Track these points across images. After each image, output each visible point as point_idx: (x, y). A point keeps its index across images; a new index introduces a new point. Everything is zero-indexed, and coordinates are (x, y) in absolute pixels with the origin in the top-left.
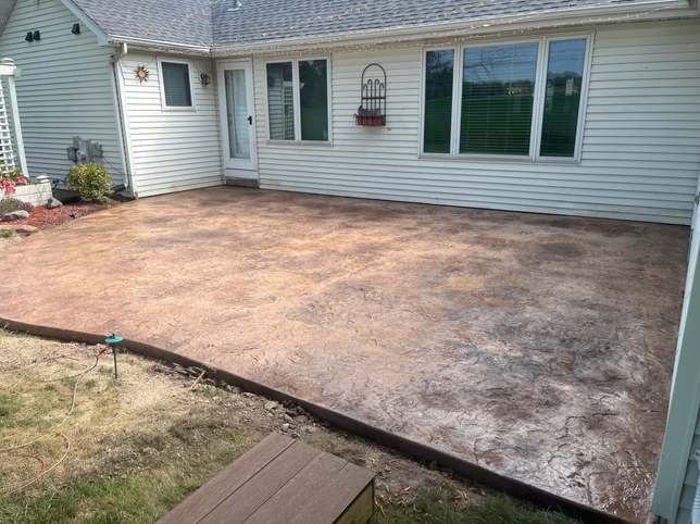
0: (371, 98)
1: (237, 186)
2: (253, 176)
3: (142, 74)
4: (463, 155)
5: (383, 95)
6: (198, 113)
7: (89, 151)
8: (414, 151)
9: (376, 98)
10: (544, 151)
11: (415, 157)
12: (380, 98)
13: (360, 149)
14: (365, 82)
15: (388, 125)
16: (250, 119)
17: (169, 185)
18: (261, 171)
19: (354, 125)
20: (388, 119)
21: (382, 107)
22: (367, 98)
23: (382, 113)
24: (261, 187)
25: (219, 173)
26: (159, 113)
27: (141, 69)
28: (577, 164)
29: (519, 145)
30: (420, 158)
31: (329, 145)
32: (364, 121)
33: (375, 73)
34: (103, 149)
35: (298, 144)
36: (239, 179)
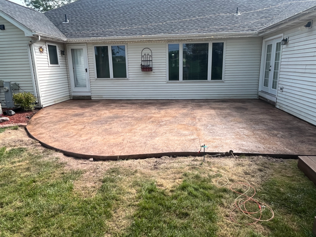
0: (146, 61)
1: (79, 99)
2: (89, 94)
3: (41, 50)
4: (184, 81)
5: (151, 59)
6: (61, 68)
7: (10, 87)
8: (165, 80)
9: (148, 61)
10: (212, 78)
11: (165, 83)
12: (150, 61)
13: (142, 80)
14: (143, 54)
15: (153, 71)
16: (86, 70)
17: (53, 101)
18: (92, 92)
19: (141, 71)
20: (153, 69)
21: (151, 64)
22: (144, 61)
23: (151, 66)
24: (92, 99)
25: (69, 94)
26: (48, 68)
27: (41, 47)
28: (223, 82)
29: (204, 77)
30: (168, 83)
31: (127, 79)
32: (145, 69)
33: (147, 51)
34: (20, 85)
35: (112, 80)
36: (80, 96)
